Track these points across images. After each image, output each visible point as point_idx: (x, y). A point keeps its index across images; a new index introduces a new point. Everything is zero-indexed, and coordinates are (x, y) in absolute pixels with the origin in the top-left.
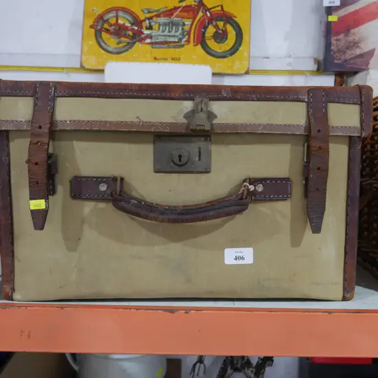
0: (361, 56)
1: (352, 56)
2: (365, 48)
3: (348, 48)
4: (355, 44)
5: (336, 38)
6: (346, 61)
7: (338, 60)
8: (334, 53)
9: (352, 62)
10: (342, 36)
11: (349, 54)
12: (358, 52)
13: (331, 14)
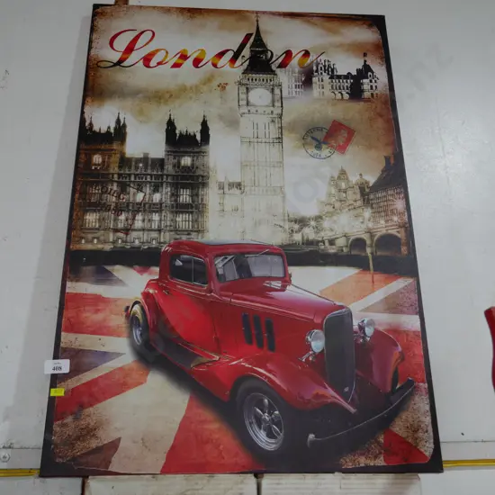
0: (98, 450)
1: (84, 451)
2: (105, 437)
3: (78, 438)
4: (90, 432)
5: (60, 422)
6: (74, 459)
7: (60, 457)
8: (56, 446)
9: (84, 460)
10: (69, 420)
11: (81, 447)
12: (94, 444)
13: (55, 387)
